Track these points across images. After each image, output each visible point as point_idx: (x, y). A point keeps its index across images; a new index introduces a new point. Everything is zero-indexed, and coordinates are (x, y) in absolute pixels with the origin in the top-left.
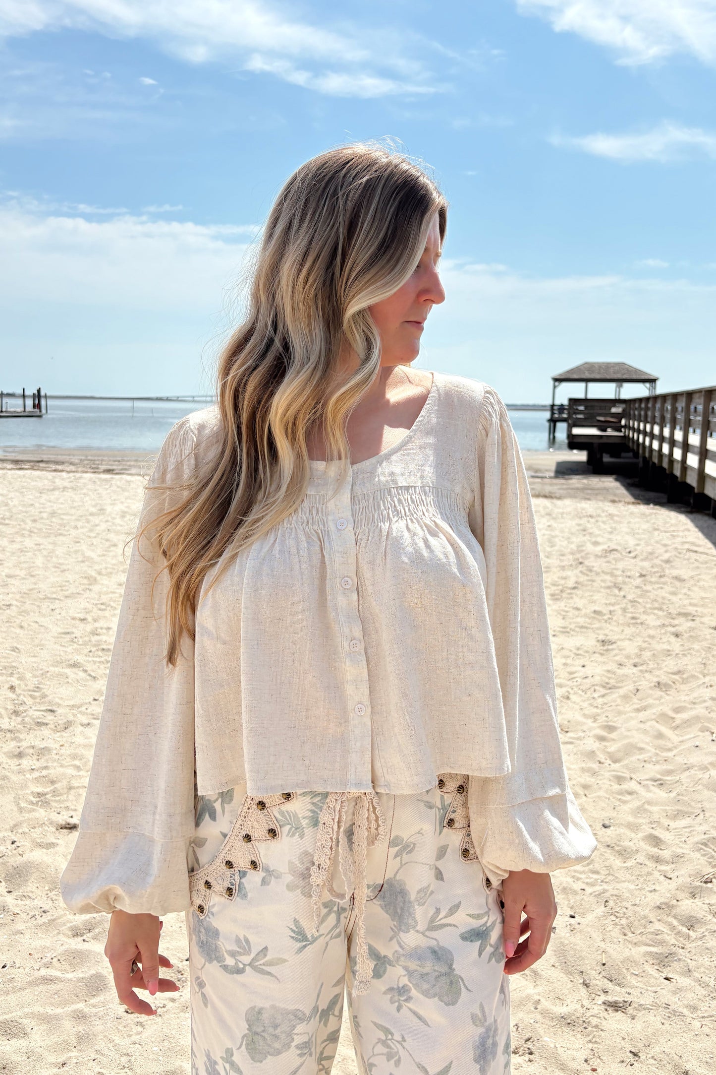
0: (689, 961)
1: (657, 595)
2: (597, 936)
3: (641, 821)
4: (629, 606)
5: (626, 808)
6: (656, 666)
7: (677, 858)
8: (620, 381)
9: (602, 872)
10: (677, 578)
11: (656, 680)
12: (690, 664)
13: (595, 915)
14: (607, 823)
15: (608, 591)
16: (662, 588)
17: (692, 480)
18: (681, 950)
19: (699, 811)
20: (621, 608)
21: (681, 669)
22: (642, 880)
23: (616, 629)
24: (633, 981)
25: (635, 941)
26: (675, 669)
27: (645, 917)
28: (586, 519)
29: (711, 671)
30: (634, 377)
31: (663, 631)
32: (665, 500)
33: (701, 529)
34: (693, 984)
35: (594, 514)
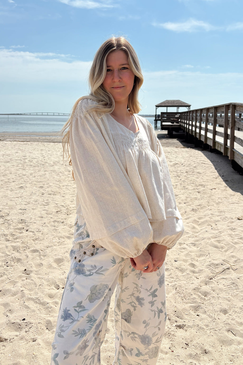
0: (205, 308)
1: (192, 179)
2: (173, 301)
3: (188, 258)
4: (182, 183)
5: (182, 254)
6: (192, 203)
7: (201, 271)
8: (178, 106)
9: (174, 278)
10: (198, 173)
11: (192, 208)
12: (203, 202)
13: (172, 293)
14: (176, 260)
15: (175, 178)
16: (193, 176)
17: (203, 139)
18: (202, 304)
19: (208, 254)
20: (180, 184)
21: (200, 204)
22: (188, 280)
23: (178, 191)
24: (186, 317)
25: (186, 302)
26: (199, 204)
27: (190, 293)
28: (167, 153)
29: (211, 205)
30: (183, 105)
31: (194, 191)
32: (194, 146)
33: (206, 156)
34: (207, 317)
35: (170, 152)
